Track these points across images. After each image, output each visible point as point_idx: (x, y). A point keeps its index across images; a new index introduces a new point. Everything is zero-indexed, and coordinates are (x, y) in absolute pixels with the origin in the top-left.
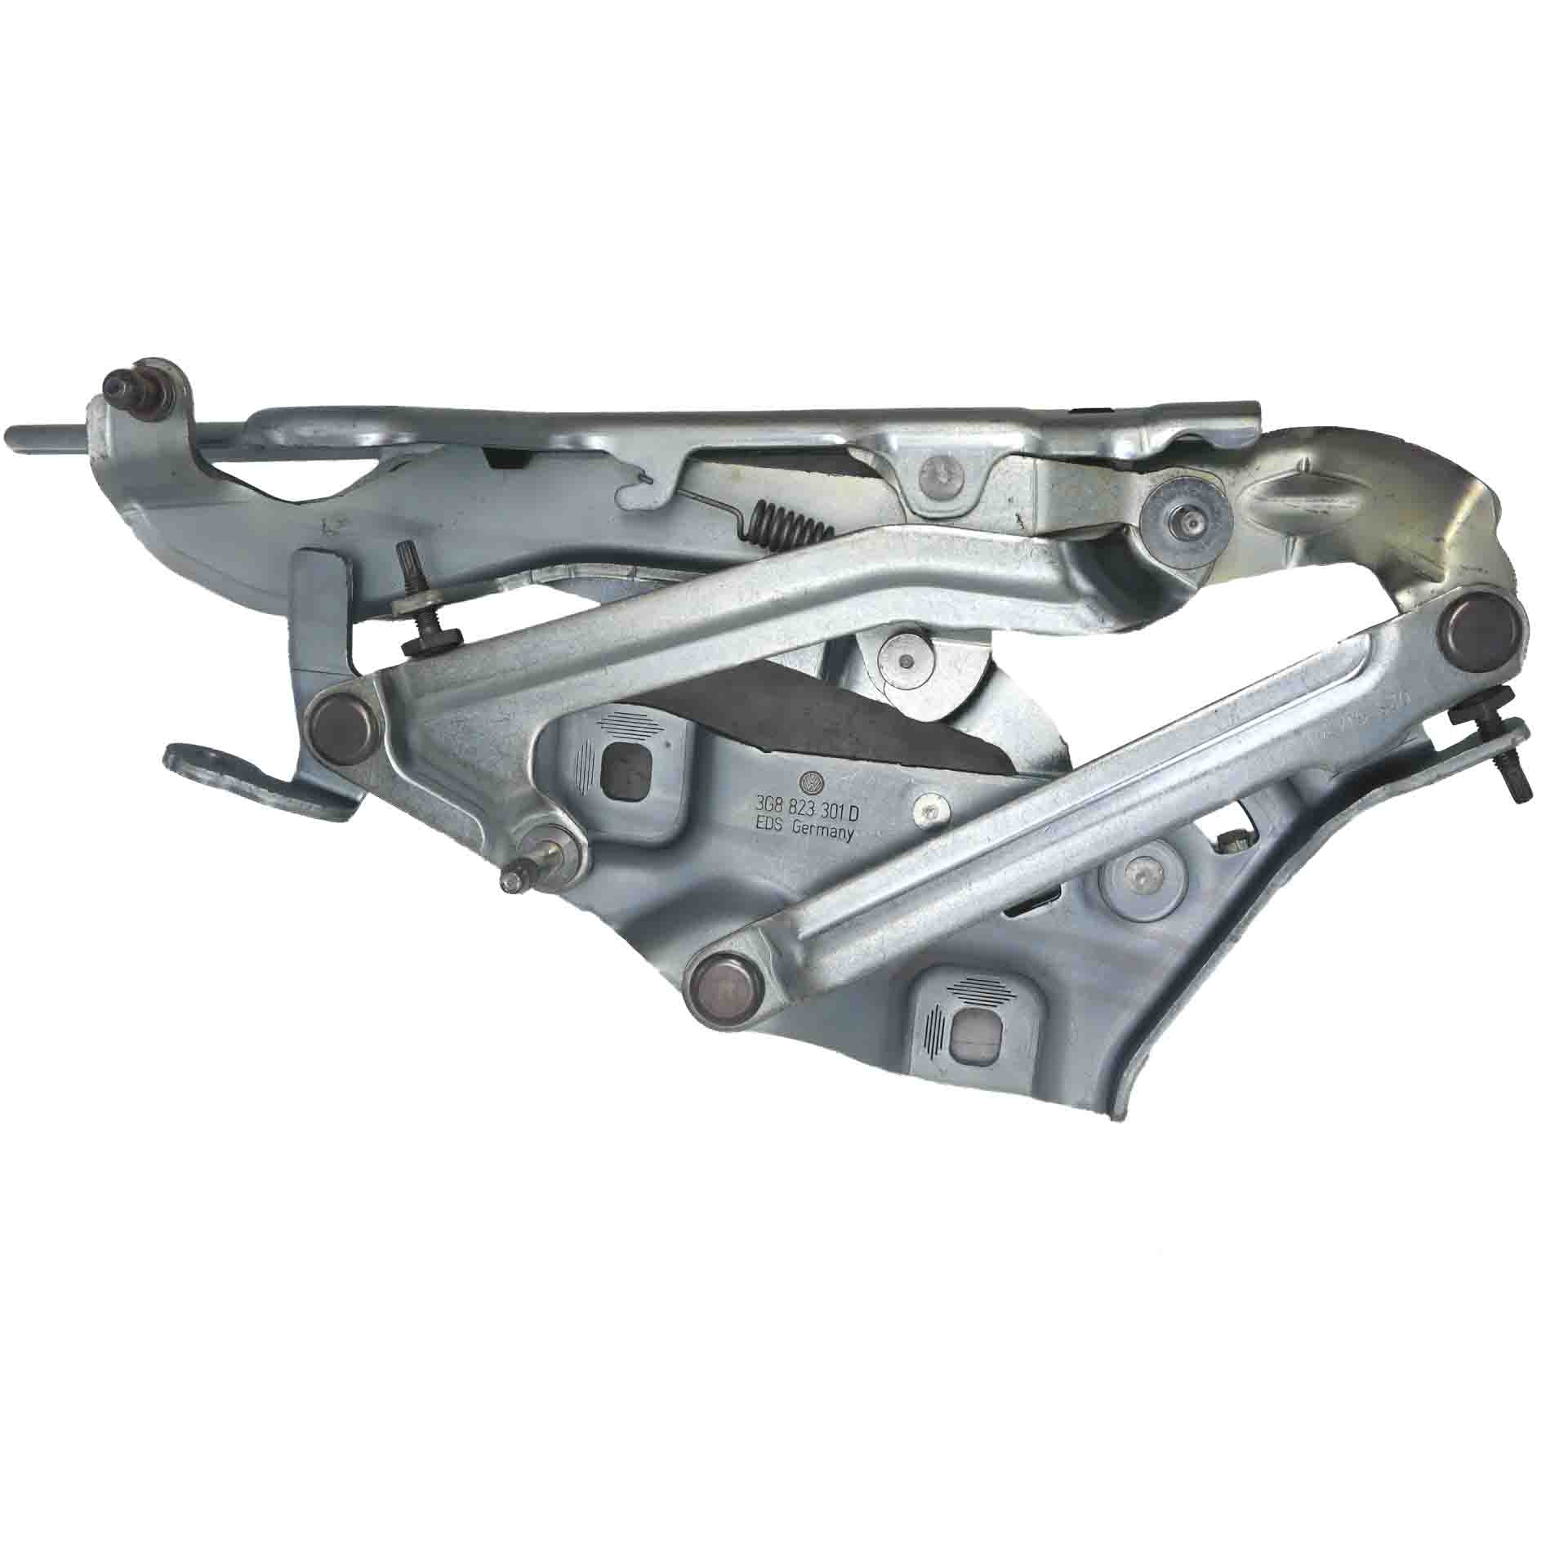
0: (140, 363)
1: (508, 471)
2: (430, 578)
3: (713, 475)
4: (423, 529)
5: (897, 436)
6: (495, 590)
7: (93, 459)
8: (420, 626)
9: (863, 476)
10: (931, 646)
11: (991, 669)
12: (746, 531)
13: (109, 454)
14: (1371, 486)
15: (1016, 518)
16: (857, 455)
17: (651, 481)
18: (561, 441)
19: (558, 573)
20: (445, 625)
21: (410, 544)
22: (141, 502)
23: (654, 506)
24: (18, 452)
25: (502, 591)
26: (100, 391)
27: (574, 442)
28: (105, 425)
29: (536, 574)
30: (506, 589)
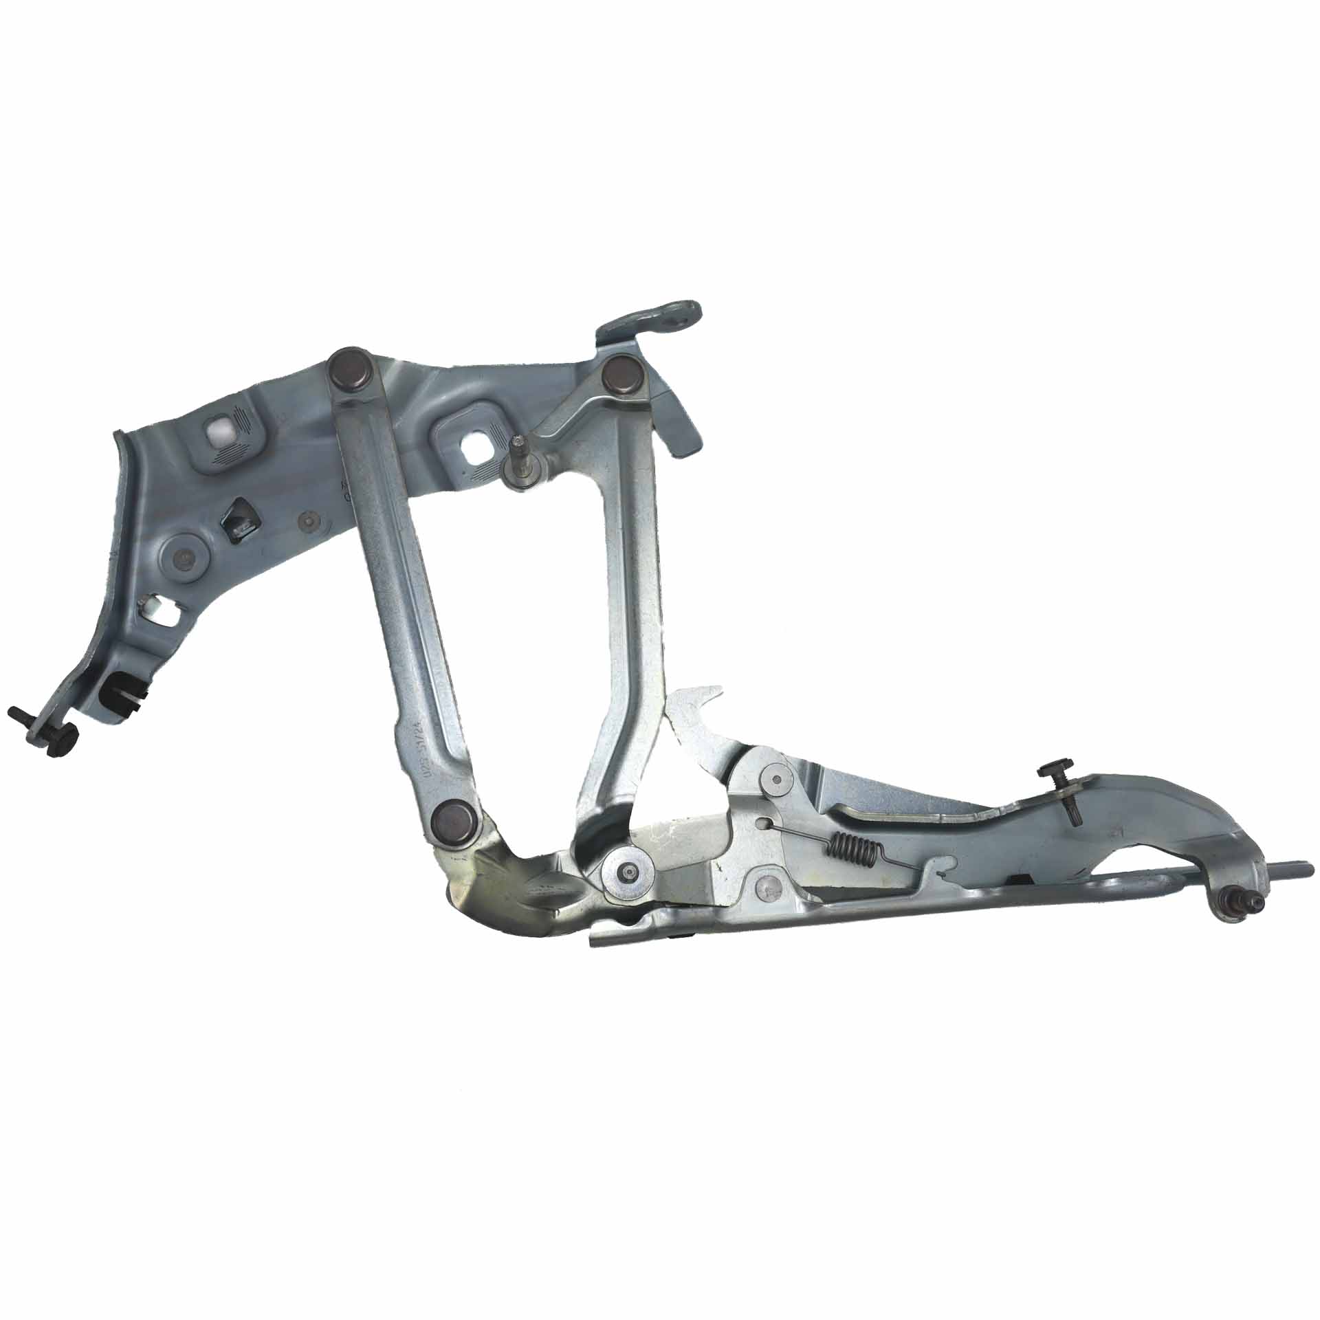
0: (1242, 919)
1: (1018, 873)
2: (1061, 805)
3: (899, 880)
4: (1066, 835)
5: (800, 910)
6: (1021, 802)
7: (1263, 860)
8: (1064, 777)
9: (811, 887)
10: (762, 790)
11: (725, 779)
12: (879, 848)
13: (1254, 864)
14: (518, 903)
15: (722, 869)
16: (817, 899)
17: (938, 873)
18: (996, 892)
19: (985, 815)
20: (1049, 779)
21: (1075, 825)
22: (1232, 839)
23: (934, 859)
24: (1306, 862)
25: (1016, 802)
26: (1266, 900)
27: (988, 893)
28: (1259, 881)
29: (997, 814)
30: (1015, 804)
